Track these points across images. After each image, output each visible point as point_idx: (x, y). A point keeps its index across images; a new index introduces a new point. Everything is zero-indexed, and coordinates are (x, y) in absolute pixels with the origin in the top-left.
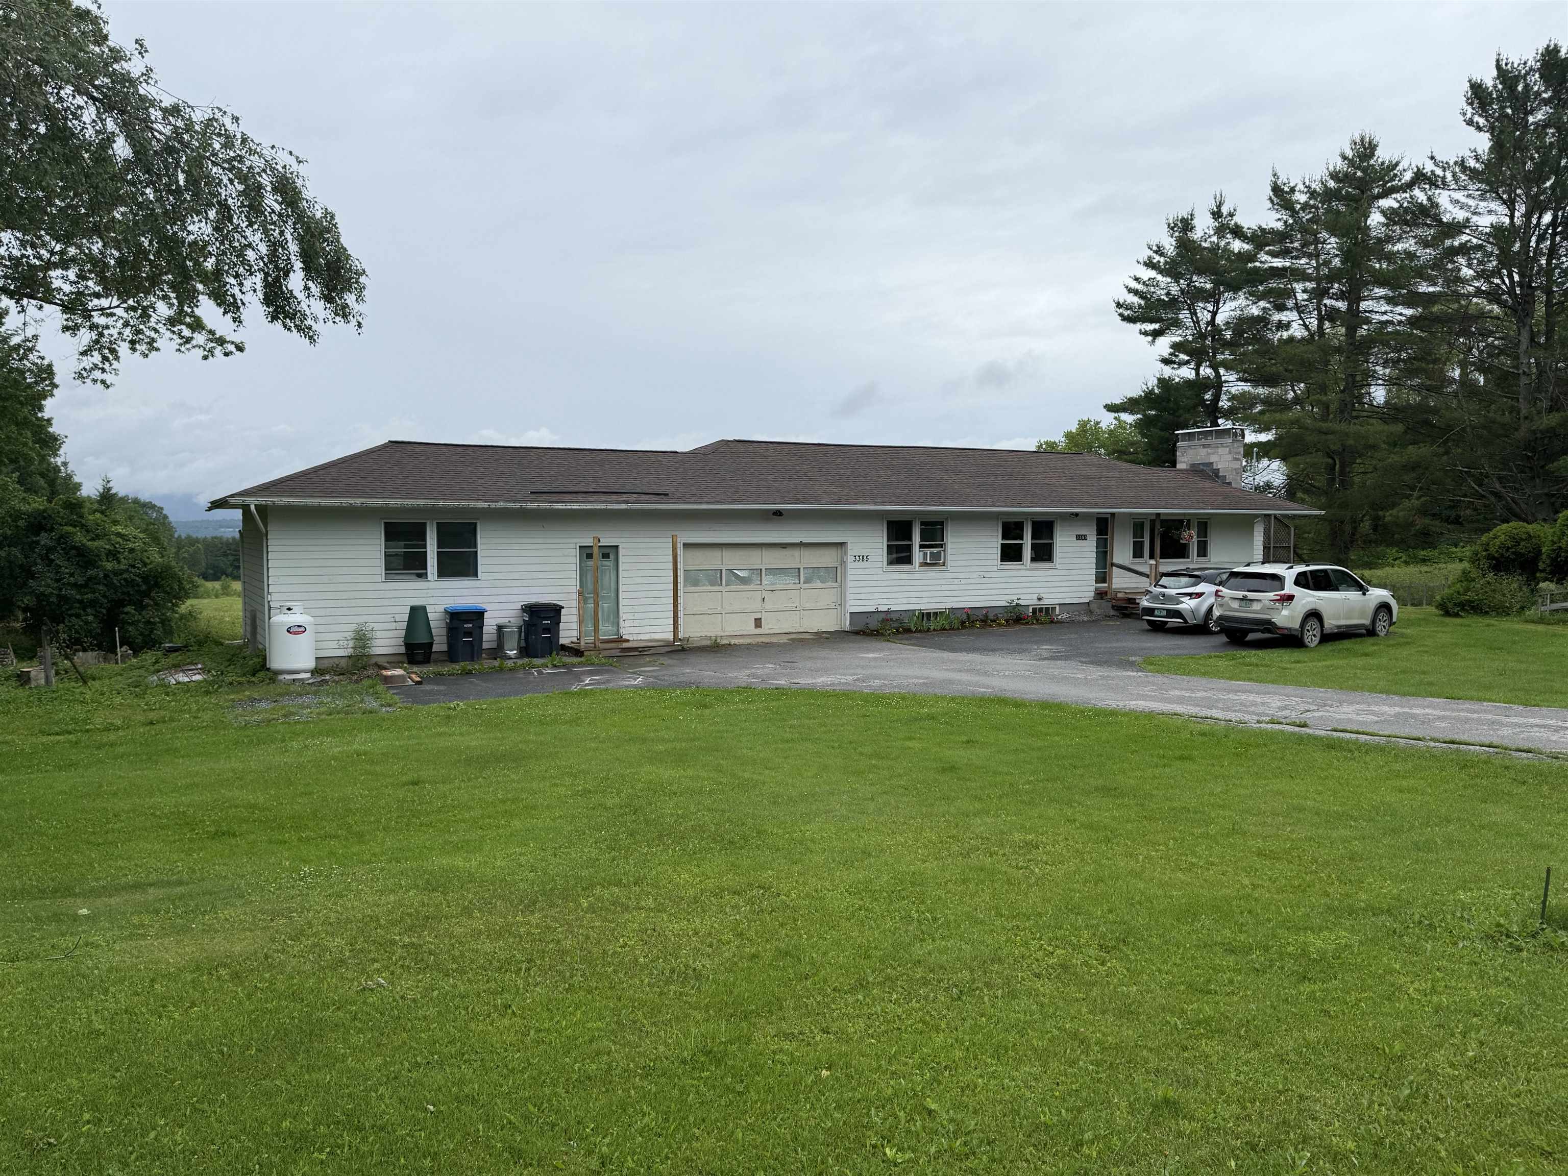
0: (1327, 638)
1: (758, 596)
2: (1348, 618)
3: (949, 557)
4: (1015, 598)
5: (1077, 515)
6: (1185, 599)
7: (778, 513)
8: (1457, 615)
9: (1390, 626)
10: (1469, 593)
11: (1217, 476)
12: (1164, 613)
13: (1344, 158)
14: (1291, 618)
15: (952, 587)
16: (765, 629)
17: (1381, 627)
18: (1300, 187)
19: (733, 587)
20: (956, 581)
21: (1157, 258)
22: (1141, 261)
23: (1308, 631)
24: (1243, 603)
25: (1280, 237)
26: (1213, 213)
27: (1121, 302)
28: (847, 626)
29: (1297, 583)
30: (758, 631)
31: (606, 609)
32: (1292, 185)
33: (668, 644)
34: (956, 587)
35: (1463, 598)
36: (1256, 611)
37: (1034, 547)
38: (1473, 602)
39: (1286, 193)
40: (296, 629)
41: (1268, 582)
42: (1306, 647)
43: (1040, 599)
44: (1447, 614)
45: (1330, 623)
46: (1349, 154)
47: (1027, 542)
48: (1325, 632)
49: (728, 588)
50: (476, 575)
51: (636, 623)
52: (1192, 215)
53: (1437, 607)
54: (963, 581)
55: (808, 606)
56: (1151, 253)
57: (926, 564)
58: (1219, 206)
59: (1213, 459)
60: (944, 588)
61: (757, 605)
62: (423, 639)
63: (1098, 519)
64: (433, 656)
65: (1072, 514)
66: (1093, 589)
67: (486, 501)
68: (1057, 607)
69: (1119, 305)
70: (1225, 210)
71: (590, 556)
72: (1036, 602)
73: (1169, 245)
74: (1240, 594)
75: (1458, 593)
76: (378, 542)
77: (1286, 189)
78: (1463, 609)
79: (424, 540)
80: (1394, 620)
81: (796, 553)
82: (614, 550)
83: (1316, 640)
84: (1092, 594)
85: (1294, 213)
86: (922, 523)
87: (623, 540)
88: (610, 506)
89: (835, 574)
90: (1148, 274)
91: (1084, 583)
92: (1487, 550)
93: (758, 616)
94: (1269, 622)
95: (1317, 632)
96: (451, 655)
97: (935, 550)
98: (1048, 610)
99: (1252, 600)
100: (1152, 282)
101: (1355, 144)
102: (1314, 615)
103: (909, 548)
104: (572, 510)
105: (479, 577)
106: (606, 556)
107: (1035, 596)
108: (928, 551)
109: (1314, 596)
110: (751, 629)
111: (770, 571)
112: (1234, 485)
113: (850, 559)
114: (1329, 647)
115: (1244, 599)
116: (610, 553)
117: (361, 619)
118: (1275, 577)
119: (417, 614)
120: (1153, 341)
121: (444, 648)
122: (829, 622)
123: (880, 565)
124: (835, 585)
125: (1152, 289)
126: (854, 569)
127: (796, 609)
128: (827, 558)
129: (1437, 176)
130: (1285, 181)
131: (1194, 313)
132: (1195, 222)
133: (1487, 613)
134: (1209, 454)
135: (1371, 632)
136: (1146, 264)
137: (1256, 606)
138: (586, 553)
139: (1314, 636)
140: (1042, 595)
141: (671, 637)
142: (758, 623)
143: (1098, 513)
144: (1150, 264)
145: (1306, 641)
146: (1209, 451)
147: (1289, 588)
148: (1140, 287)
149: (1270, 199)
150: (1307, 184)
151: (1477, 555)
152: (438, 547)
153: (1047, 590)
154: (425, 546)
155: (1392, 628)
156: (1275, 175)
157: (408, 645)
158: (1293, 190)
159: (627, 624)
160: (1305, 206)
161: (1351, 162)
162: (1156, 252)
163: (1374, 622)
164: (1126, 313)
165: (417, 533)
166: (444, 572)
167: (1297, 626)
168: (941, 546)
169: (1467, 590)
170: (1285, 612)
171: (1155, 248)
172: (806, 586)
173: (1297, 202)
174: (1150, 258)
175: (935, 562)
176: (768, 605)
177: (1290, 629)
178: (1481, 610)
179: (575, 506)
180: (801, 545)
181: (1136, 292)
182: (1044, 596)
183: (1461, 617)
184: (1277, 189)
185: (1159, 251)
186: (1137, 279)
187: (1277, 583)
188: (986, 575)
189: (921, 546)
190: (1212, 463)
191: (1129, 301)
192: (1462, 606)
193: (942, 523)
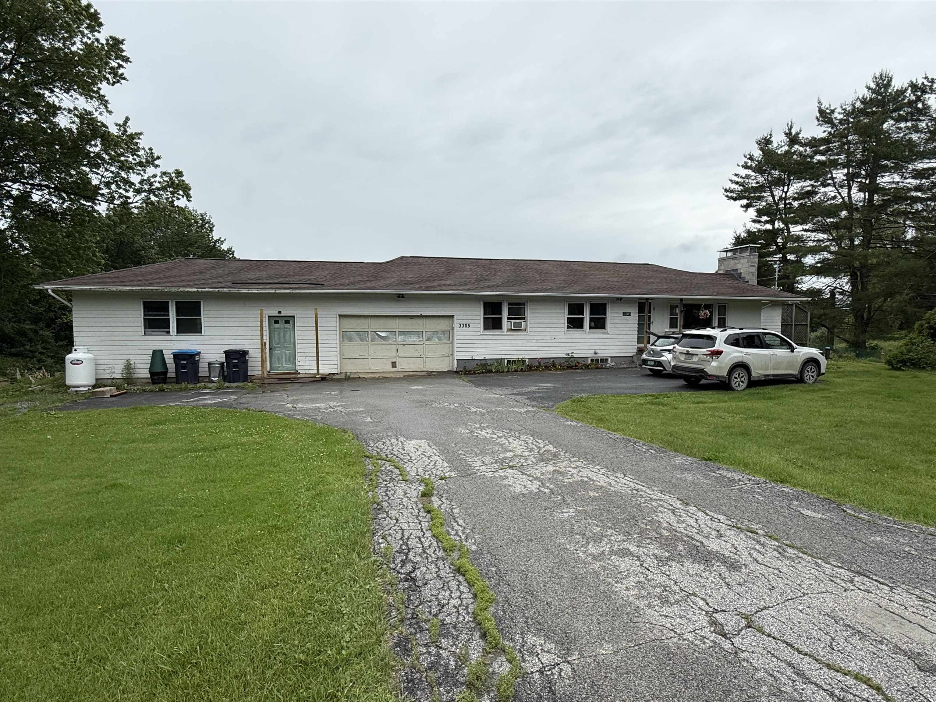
0: (753, 384)
1: (394, 348)
2: (774, 369)
3: (529, 326)
4: (570, 352)
5: (621, 299)
6: (665, 354)
7: (401, 297)
8: (899, 369)
9: (818, 376)
10: (911, 354)
11: (740, 278)
12: (653, 363)
13: (869, 88)
14: (719, 368)
15: (532, 345)
16: (399, 368)
17: (810, 375)
18: (839, 110)
19: (376, 343)
20: (534, 341)
21: (750, 163)
22: (740, 164)
23: (736, 378)
24: (687, 356)
25: (825, 141)
26: (786, 134)
27: (728, 188)
28: (455, 367)
29: (725, 342)
30: (394, 370)
31: (288, 355)
32: (832, 108)
33: (313, 376)
34: (534, 345)
35: (905, 357)
36: (694, 363)
37: (591, 320)
38: (913, 360)
39: (829, 113)
40: (75, 362)
41: (704, 341)
42: (733, 390)
43: (595, 353)
44: (894, 368)
45: (756, 373)
46: (873, 86)
47: (587, 316)
48: (752, 379)
49: (373, 343)
50: (201, 332)
51: (307, 363)
52: (771, 135)
53: (886, 363)
54: (539, 341)
55: (429, 355)
56: (746, 160)
57: (512, 330)
58: (790, 130)
59: (738, 266)
60: (524, 345)
61: (394, 354)
62: (159, 369)
63: (639, 303)
64: (168, 381)
65: (618, 298)
66: (636, 347)
67: (197, 288)
68: (609, 359)
69: (726, 190)
70: (794, 132)
71: (277, 322)
72: (593, 355)
73: (758, 154)
74: (685, 349)
75: (902, 353)
76: (139, 312)
77: (828, 111)
78: (905, 365)
79: (168, 312)
80: (823, 371)
81: (419, 321)
82: (292, 318)
83: (744, 385)
84: (635, 351)
85: (833, 125)
86: (509, 304)
87: (298, 312)
88: (278, 291)
89: (449, 334)
90: (744, 172)
91: (631, 343)
92: (929, 323)
93: (394, 360)
94: (702, 371)
95: (745, 379)
96: (178, 380)
97: (518, 321)
98: (604, 360)
99: (692, 355)
100: (748, 177)
101: (876, 78)
102: (742, 366)
103: (500, 319)
104: (253, 293)
105: (203, 333)
106: (287, 322)
107: (593, 351)
108: (513, 321)
109: (742, 352)
110: (389, 368)
111: (402, 333)
112: (750, 283)
113: (456, 326)
114: (753, 390)
115: (688, 353)
116: (289, 320)
117: (127, 357)
118: (709, 337)
119: (157, 355)
120: (747, 210)
121: (174, 375)
122: (444, 365)
123: (479, 330)
124: (448, 342)
125: (747, 181)
126: (459, 334)
127: (420, 357)
128: (443, 325)
129: (925, 86)
130: (827, 106)
131: (772, 192)
132: (773, 139)
133: (924, 368)
134: (736, 264)
135: (799, 380)
136: (743, 166)
137: (695, 359)
138: (275, 320)
139: (742, 382)
140: (597, 351)
141: (315, 372)
142: (394, 365)
143: (640, 299)
144: (746, 167)
145: (734, 386)
146: (736, 261)
147: (719, 345)
148: (739, 180)
149: (817, 118)
150: (844, 107)
151: (922, 327)
152: (177, 315)
153: (598, 347)
154: (168, 315)
155: (821, 378)
156: (819, 103)
157: (151, 373)
158: (833, 111)
159: (301, 363)
160: (841, 121)
161: (874, 91)
162: (748, 159)
163: (802, 372)
164: (730, 195)
165: (164, 307)
166: (181, 330)
167: (725, 375)
168: (524, 318)
169: (909, 351)
170: (714, 364)
171: (748, 157)
172: (428, 342)
173: (836, 119)
174: (745, 162)
175: (517, 329)
176: (401, 354)
177: (718, 377)
178: (920, 365)
179: (255, 291)
180: (421, 317)
181: (737, 183)
182: (598, 351)
183: (903, 370)
184: (821, 112)
185: (751, 158)
186: (736, 175)
187: (710, 342)
188: (555, 337)
189: (508, 318)
190: (737, 270)
191: (732, 188)
192: (904, 362)
193: (524, 304)
